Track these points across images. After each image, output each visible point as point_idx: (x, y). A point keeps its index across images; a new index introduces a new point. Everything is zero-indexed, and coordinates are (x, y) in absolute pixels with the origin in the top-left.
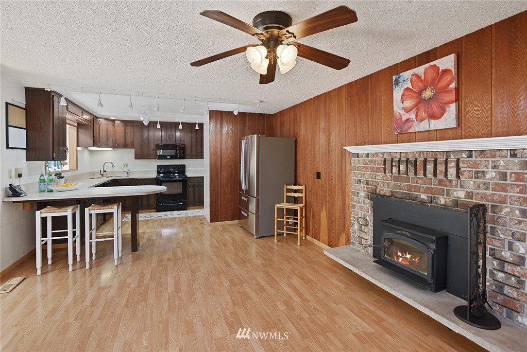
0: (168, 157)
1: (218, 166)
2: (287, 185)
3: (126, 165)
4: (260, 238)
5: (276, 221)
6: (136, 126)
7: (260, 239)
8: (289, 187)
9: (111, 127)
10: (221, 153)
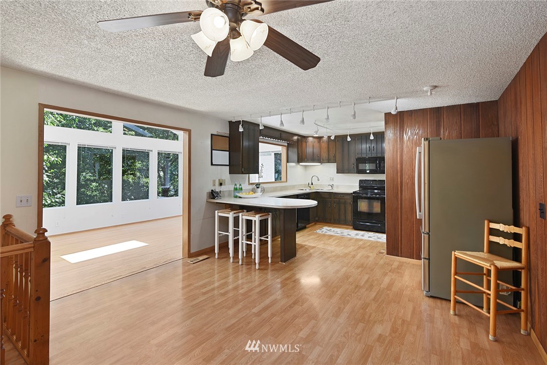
0: (368, 171)
1: (397, 183)
2: (490, 221)
3: (332, 179)
4: (431, 297)
5: (452, 279)
6: (338, 141)
7: (431, 299)
8: (494, 226)
9: (317, 144)
10: (402, 166)
